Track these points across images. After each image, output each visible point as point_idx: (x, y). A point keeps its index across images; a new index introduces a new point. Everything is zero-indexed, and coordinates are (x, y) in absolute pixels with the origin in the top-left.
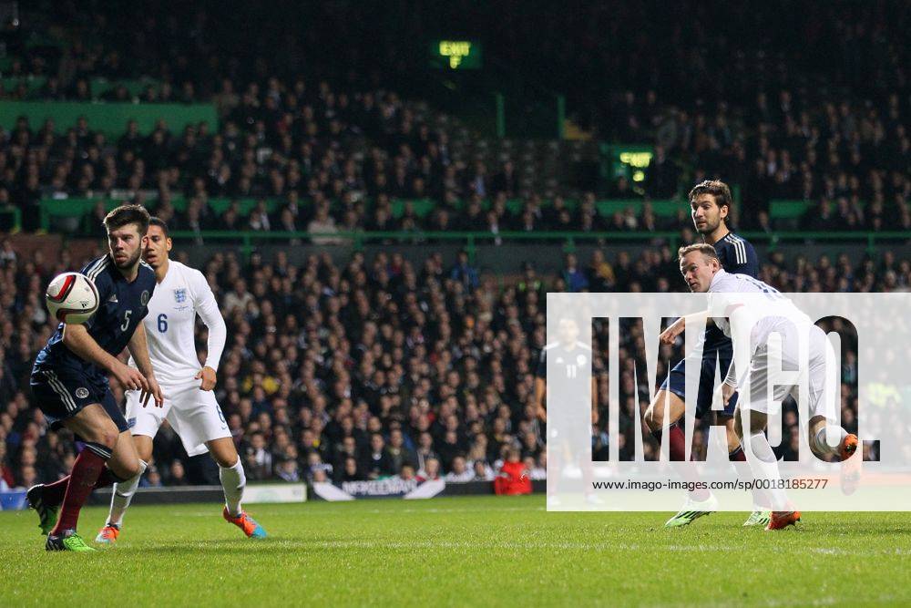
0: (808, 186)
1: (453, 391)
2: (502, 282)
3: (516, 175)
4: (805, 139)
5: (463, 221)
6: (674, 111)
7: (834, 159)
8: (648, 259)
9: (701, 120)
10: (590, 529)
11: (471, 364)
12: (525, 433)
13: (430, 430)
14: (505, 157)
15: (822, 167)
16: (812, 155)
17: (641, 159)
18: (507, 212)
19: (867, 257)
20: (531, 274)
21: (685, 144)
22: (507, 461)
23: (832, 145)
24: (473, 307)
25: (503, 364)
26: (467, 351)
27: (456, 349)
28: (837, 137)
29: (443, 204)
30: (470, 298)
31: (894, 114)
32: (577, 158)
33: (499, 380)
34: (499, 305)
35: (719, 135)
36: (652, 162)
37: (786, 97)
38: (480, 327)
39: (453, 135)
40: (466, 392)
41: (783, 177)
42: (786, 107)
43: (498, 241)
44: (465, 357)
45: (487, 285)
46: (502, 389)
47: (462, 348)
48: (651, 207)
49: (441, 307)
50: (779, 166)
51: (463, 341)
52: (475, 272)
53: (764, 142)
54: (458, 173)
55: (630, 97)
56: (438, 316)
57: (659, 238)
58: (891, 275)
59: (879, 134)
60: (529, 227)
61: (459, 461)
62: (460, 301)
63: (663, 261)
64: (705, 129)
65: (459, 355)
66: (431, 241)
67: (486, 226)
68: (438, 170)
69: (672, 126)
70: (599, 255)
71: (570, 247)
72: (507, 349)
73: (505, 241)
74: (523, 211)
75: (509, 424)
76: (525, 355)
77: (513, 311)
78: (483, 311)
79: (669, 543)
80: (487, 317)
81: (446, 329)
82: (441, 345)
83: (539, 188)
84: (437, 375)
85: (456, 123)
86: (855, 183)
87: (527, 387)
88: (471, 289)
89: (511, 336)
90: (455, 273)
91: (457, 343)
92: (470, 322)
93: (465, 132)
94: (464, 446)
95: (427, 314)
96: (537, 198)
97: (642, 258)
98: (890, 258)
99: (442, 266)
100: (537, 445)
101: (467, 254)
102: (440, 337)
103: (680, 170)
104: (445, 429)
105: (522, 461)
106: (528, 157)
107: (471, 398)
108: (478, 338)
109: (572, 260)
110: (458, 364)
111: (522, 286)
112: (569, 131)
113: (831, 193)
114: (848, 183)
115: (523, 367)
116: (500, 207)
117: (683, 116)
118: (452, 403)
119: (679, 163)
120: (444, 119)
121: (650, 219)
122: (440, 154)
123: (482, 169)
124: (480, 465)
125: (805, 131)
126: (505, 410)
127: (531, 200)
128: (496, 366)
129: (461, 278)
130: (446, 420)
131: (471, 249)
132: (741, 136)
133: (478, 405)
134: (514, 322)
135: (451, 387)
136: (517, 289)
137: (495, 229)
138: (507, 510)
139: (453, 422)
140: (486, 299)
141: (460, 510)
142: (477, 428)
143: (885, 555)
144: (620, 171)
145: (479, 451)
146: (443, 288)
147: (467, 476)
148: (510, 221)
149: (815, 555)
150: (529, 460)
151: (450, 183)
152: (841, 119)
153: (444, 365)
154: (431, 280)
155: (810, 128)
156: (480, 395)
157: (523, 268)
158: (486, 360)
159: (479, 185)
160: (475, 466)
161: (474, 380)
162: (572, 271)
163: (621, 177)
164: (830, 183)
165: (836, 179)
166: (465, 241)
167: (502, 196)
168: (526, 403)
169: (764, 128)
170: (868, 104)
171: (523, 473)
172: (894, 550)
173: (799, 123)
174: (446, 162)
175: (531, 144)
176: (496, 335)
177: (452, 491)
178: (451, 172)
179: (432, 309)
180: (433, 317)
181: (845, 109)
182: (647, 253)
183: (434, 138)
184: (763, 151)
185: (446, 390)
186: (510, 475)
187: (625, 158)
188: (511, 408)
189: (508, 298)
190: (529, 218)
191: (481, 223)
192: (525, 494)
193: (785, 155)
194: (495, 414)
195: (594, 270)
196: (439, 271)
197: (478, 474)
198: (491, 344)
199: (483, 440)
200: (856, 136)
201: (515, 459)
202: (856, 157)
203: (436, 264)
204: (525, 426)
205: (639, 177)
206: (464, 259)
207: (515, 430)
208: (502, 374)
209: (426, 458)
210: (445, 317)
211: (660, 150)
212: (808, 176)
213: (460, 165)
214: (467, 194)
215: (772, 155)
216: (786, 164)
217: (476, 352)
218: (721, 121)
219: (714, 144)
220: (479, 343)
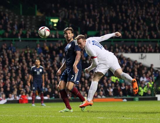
0: (97, 28)
1: (9, 78)
2: (21, 51)
3: (25, 24)
4: (96, 16)
5: (12, 36)
6: (64, 9)
7: (103, 21)
8: (57, 46)
9: (70, 11)
10: (42, 112)
11: (13, 71)
12: (27, 88)
13: (3, 87)
14: (22, 20)
15: (100, 23)
16: (98, 20)
17: (56, 21)
18: (23, 33)
19: (111, 45)
20: (28, 49)
21: (67, 17)
22: (22, 95)
23: (103, 17)
24: (14, 57)
25: (21, 71)
26: (13, 68)
27: (10, 67)
28: (104, 15)
29: (7, 31)
30: (13, 55)
31: (118, 10)
32: (40, 20)
33: (20, 75)
34: (20, 56)
35: (75, 15)
36: (58, 21)
37: (91, 5)
38: (16, 62)
39: (9, 14)
40: (12, 78)
41: (91, 25)
42: (91, 8)
43: (20, 41)
44: (12, 69)
45: (18, 51)
46: (21, 77)
47: (11, 67)
48: (58, 32)
49: (6, 57)
50: (90, 23)
51: (12, 65)
52: (15, 48)
53: (86, 17)
54: (10, 24)
55: (53, 5)
56: (5, 59)
57: (60, 40)
58: (117, 50)
59: (114, 15)
60: (28, 37)
61: (10, 95)
62: (11, 55)
63: (61, 46)
64: (72, 13)
65: (11, 69)
66: (4, 41)
67: (17, 37)
68: (6, 23)
69: (63, 12)
70: (45, 44)
71: (38, 42)
72: (22, 67)
73: (22, 40)
74: (27, 33)
75: (23, 86)
76: (27, 69)
77: (24, 58)
78: (16, 58)
79: (62, 116)
80: (17, 59)
81: (7, 62)
82: (6, 66)
83: (31, 27)
84: (5, 74)
85: (10, 11)
86: (108, 27)
87: (27, 77)
88: (13, 52)
89: (23, 64)
90: (10, 48)
91: (10, 66)
92: (13, 60)
93: (12, 14)
94: (12, 91)
95: (3, 59)
96: (30, 30)
97: (56, 45)
98: (117, 45)
99: (6, 47)
100: (30, 91)
101: (13, 44)
102: (6, 64)
103: (65, 23)
104: (7, 87)
105: (26, 95)
106: (28, 20)
107: (13, 79)
108: (15, 64)
109: (39, 45)
110: (10, 71)
111: (26, 52)
112: (38, 14)
113: (102, 29)
114: (107, 27)
115: (26, 72)
116: (21, 32)
117: (66, 10)
118: (9, 80)
119: (65, 22)
120: (7, 10)
121: (58, 36)
122: (6, 19)
123: (16, 23)
124: (15, 96)
125: (96, 14)
126: (22, 82)
127: (29, 30)
128: (20, 71)
129: (11, 50)
130: (7, 85)
131: (13, 42)
132: (80, 15)
133: (15, 81)
134: (24, 61)
135: (8, 76)
136: (25, 52)
137: (20, 38)
138: (22, 107)
139: (9, 85)
140: (17, 55)
141: (10, 107)
142: (15, 87)
143: (115, 119)
144: (51, 23)
145: (15, 92)
146: (7, 52)
147: (12, 99)
148: (24, 36)
149: (98, 119)
150: (27, 95)
151: (8, 26)
152: (105, 11)
153: (7, 71)
154: (4, 50)
155: (97, 13)
156: (16, 78)
157: (26, 47)
158: (17, 70)
159: (16, 27)
160: (14, 96)
161: (14, 75)
162: (38, 48)
163: (51, 25)
164: (102, 27)
165: (104, 26)
166: (12, 41)
167: (21, 29)
168: (27, 80)
169: (86, 13)
170: (112, 7)
171: (26, 98)
172: (117, 117)
173: (95, 12)
174: (8, 21)
175: (29, 17)
176: (20, 64)
177: (8, 102)
178: (9, 23)
179: (4, 57)
180: (4, 59)
181: (106, 9)
182: (57, 44)
183: (5, 15)
184: (86, 19)
185: (7, 77)
186: (23, 98)
187: (52, 20)
188: (23, 82)
189: (23, 55)
190: (28, 35)
191: (16, 36)
192: (27, 103)
193: (91, 20)
194: (19, 83)
195: (44, 48)
196: (6, 48)
197: (15, 98)
198: (18, 66)
199: (16, 90)
200: (109, 15)
201: (24, 94)
202: (109, 21)
203: (5, 46)
204: (27, 86)
205: (55, 25)
206: (12, 45)
207: (24, 87)
208: (21, 73)
209: (2, 94)
210: (7, 59)
211: (60, 19)
212: (97, 25)
213: (11, 22)
214: (13, 29)
215: (88, 20)
216: (92, 22)
217: (15, 68)
218: (76, 12)
219: (74, 17)
220: (15, 66)
